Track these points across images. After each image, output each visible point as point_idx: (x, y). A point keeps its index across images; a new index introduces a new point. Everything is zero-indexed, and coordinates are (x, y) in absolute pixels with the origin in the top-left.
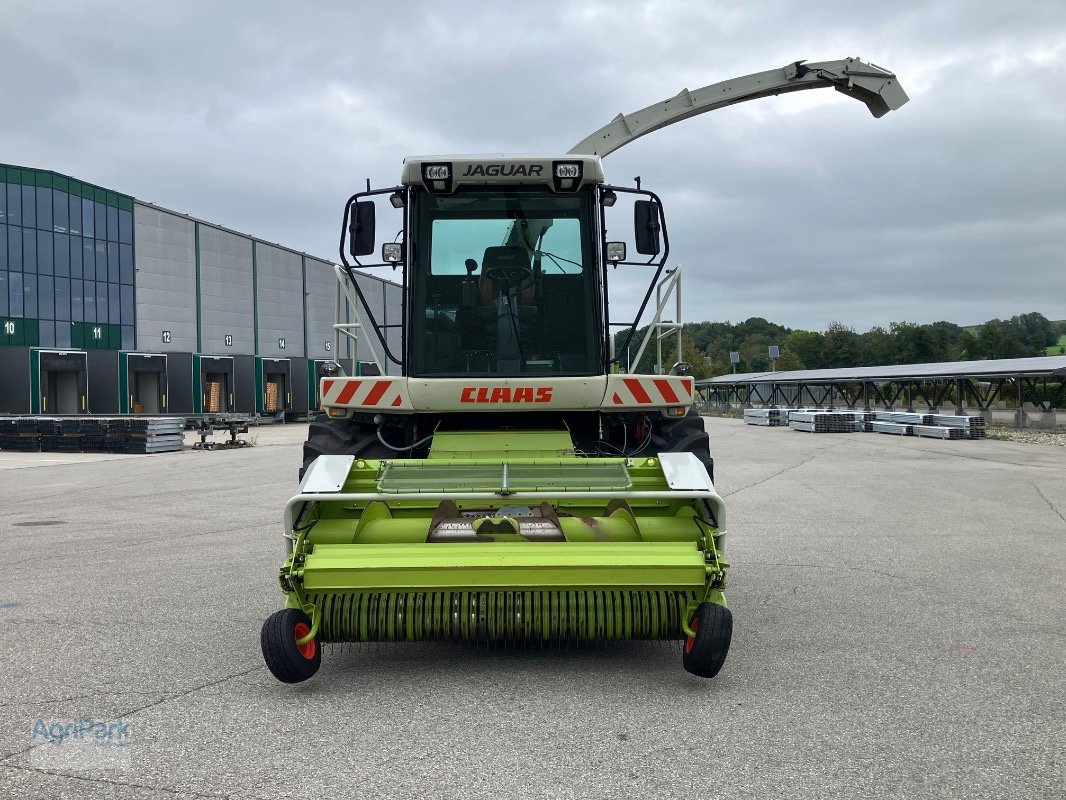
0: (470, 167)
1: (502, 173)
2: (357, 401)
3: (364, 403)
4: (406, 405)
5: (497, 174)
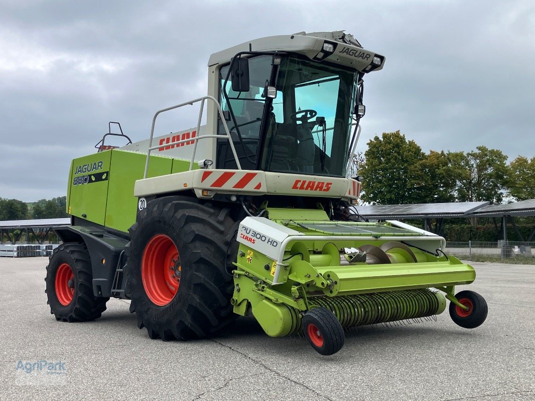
0: (345, 48)
1: (355, 56)
2: (229, 186)
3: (235, 187)
4: (263, 189)
5: (352, 55)
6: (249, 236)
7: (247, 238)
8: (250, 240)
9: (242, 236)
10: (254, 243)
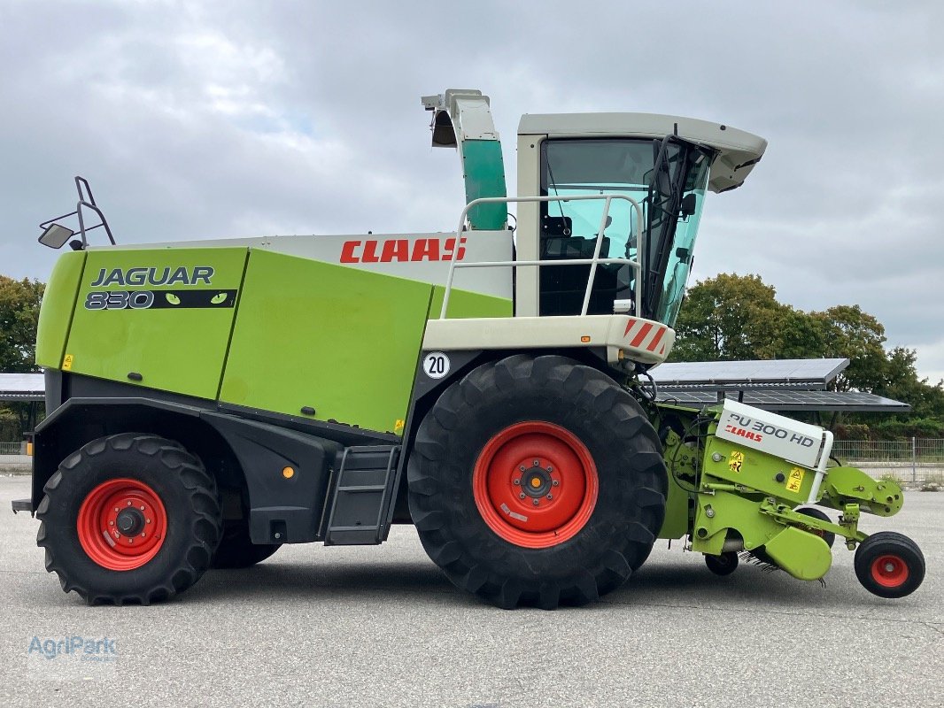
6: (748, 429)
7: (741, 433)
8: (750, 436)
9: (731, 429)
10: (759, 440)
